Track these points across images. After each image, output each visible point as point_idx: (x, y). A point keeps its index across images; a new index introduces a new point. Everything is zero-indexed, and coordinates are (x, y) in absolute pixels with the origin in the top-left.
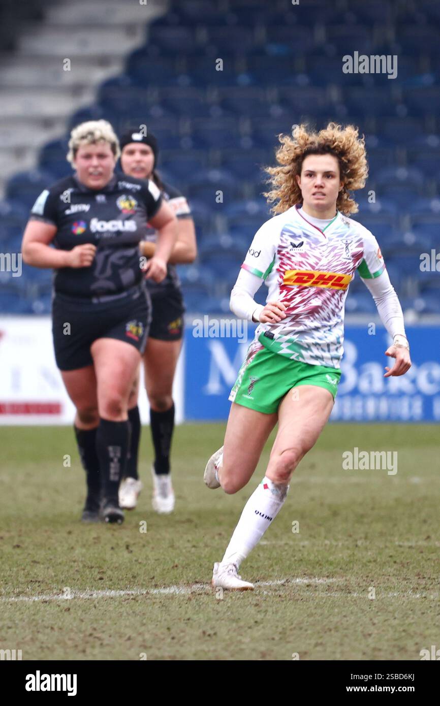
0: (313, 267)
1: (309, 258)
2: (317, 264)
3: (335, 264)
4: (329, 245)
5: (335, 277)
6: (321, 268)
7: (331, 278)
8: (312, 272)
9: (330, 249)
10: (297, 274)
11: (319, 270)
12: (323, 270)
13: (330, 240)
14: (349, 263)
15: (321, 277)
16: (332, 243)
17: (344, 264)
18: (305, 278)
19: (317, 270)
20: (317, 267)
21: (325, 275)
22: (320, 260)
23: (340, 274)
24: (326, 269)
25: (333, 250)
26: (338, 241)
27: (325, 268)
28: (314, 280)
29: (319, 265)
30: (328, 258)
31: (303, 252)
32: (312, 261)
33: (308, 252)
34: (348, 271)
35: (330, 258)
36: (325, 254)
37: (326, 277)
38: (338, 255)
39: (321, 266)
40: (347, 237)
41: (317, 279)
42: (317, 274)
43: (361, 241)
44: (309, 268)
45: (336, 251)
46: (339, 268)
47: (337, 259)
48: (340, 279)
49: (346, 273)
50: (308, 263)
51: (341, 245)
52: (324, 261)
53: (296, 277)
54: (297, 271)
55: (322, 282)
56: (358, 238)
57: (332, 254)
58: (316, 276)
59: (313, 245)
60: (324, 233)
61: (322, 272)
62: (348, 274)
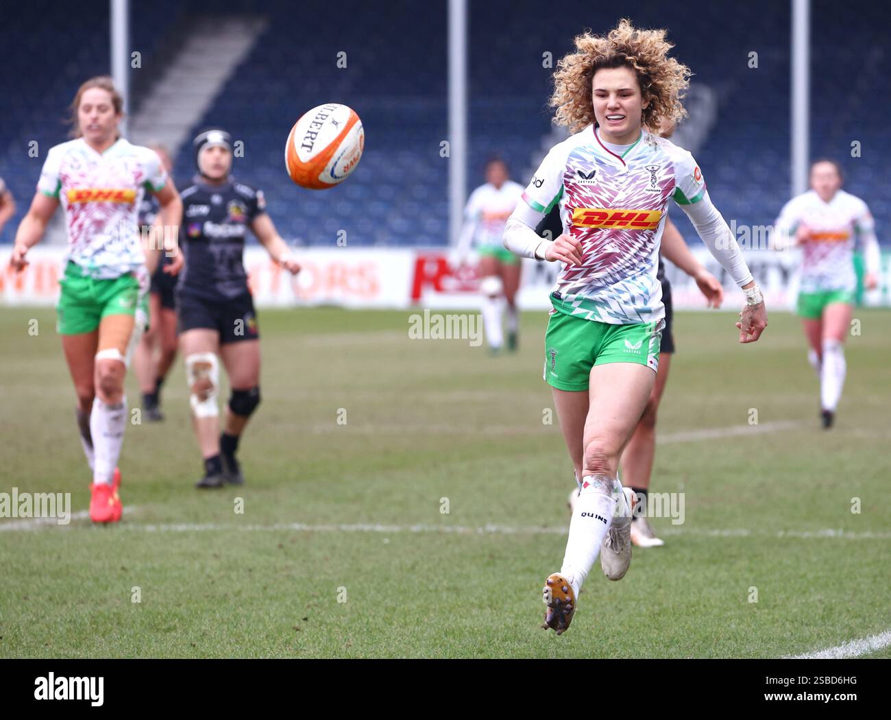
0: (605, 204)
1: (602, 193)
2: (611, 200)
3: (635, 198)
4: (629, 174)
5: (636, 214)
6: (617, 204)
7: (630, 216)
8: (605, 210)
9: (630, 179)
10: (586, 214)
11: (614, 207)
12: (619, 207)
13: (631, 167)
14: (657, 195)
15: (617, 216)
16: (633, 172)
17: (648, 197)
18: (596, 218)
19: (611, 207)
20: (611, 205)
21: (622, 214)
22: (615, 194)
23: (643, 210)
24: (623, 206)
25: (634, 181)
26: (641, 168)
27: (622, 204)
28: (607, 220)
29: (614, 201)
30: (627, 191)
31: (594, 185)
32: (605, 196)
33: (601, 185)
34: (655, 206)
35: (629, 191)
36: (624, 186)
37: (624, 216)
38: (641, 187)
39: (617, 202)
40: (652, 162)
41: (610, 219)
42: (611, 213)
43: (671, 166)
44: (601, 205)
45: (638, 182)
46: (641, 203)
47: (639, 192)
48: (644, 216)
49: (651, 209)
50: (598, 199)
51: (646, 173)
52: (621, 196)
53: (585, 217)
54: (586, 210)
55: (618, 222)
56: (667, 163)
57: (633, 185)
58: (610, 216)
59: (608, 176)
60: (623, 159)
61: (617, 210)
62: (654, 209)
